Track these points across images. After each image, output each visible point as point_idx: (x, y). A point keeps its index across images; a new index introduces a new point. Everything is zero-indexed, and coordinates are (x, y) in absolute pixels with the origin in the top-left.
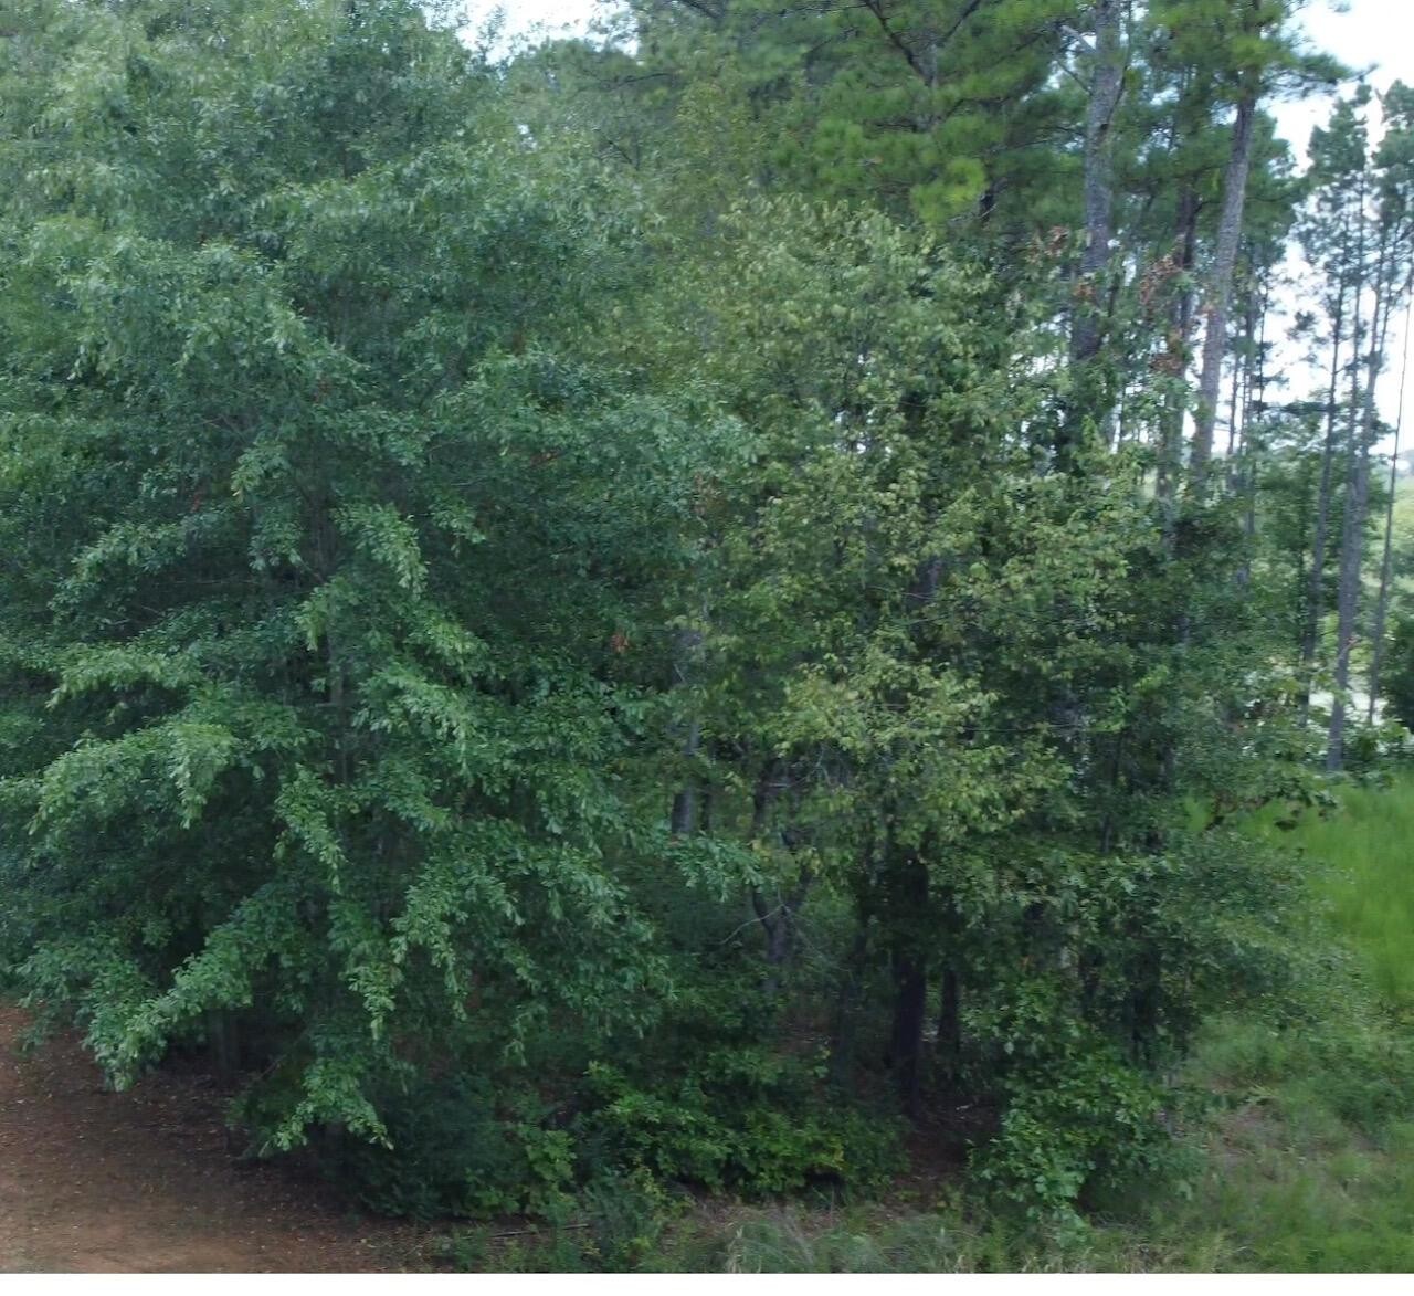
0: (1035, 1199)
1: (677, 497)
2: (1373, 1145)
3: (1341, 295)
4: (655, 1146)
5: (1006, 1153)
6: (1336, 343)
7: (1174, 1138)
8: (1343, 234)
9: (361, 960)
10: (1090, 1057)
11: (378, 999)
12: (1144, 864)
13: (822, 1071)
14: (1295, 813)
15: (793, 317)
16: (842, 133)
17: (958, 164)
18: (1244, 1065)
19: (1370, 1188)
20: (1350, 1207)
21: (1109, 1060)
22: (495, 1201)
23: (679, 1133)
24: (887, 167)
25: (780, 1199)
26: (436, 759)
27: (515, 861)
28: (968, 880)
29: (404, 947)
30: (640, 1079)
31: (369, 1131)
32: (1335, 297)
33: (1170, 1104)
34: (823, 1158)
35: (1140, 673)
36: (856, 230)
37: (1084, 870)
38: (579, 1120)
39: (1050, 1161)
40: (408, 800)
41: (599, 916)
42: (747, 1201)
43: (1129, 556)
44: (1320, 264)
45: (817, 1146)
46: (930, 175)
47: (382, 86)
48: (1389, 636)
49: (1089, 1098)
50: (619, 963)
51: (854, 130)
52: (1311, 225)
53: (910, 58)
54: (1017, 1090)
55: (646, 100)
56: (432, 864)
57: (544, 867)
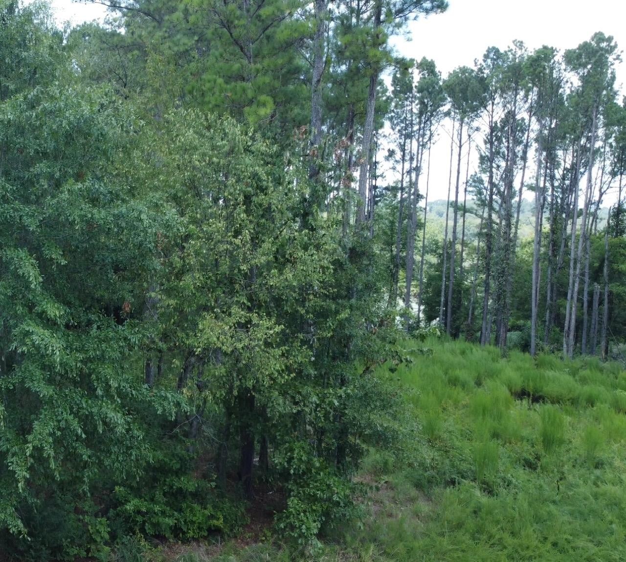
0: (301, 535)
1: (150, 242)
2: (429, 499)
3: (405, 143)
4: (144, 522)
5: (289, 516)
6: (403, 163)
7: (354, 502)
8: (405, 118)
9: (14, 455)
10: (322, 473)
11: (22, 473)
12: (341, 392)
13: (213, 484)
14: (397, 365)
15: (197, 163)
16: (215, 81)
17: (263, 98)
18: (378, 467)
19: (428, 519)
20: (421, 526)
21: (329, 473)
22: (76, 552)
23: (154, 515)
24: (233, 97)
25: (197, 540)
26: (47, 363)
27: (83, 408)
28: (273, 402)
29: (31, 448)
30: (137, 492)
31: (20, 532)
32: (402, 143)
33: (353, 490)
34: (215, 522)
35: (337, 312)
36: (222, 124)
37: (318, 395)
38: (111, 512)
39: (307, 518)
40: (35, 382)
41: (120, 430)
42: (183, 543)
43: (333, 263)
44: (397, 130)
45: (212, 517)
46: (251, 102)
47: (18, 56)
48: (425, 280)
49: (322, 491)
50: (128, 448)
51: (220, 81)
52: (393, 114)
53: (242, 49)
54: (293, 488)
55: (129, 56)
56: (45, 410)
57: (95, 410)
